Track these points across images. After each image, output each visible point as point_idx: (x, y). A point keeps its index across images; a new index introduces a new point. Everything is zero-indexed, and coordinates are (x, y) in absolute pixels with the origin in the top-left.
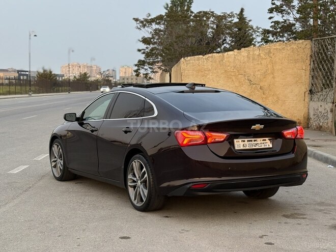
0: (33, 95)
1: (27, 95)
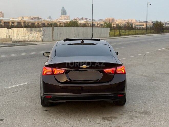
0: (148, 35)
1: (145, 35)
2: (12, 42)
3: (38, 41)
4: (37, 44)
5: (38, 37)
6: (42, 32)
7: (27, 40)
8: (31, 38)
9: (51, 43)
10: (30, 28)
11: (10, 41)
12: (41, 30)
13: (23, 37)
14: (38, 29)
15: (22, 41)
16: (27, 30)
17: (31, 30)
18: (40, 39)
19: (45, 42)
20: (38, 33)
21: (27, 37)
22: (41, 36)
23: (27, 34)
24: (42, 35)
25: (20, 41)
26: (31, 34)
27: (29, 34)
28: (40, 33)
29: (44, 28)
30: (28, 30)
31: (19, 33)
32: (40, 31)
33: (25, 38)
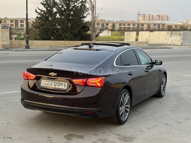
2: (148, 45)
3: (177, 45)
4: (172, 48)
5: (177, 41)
6: (182, 36)
7: (166, 43)
8: (171, 41)
9: (189, 47)
10: (171, 32)
11: (146, 44)
12: (181, 33)
13: (163, 40)
14: (178, 32)
15: (162, 44)
16: (167, 33)
17: (172, 34)
18: (179, 43)
19: (184, 46)
20: (178, 36)
21: (166, 41)
22: (180, 40)
23: (167, 38)
24: (182, 38)
25: (159, 45)
26: (171, 37)
27: (169, 37)
28: (180, 37)
29: (185, 32)
30: (169, 34)
31: (159, 36)
32: (180, 35)
33: (165, 42)
